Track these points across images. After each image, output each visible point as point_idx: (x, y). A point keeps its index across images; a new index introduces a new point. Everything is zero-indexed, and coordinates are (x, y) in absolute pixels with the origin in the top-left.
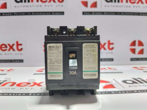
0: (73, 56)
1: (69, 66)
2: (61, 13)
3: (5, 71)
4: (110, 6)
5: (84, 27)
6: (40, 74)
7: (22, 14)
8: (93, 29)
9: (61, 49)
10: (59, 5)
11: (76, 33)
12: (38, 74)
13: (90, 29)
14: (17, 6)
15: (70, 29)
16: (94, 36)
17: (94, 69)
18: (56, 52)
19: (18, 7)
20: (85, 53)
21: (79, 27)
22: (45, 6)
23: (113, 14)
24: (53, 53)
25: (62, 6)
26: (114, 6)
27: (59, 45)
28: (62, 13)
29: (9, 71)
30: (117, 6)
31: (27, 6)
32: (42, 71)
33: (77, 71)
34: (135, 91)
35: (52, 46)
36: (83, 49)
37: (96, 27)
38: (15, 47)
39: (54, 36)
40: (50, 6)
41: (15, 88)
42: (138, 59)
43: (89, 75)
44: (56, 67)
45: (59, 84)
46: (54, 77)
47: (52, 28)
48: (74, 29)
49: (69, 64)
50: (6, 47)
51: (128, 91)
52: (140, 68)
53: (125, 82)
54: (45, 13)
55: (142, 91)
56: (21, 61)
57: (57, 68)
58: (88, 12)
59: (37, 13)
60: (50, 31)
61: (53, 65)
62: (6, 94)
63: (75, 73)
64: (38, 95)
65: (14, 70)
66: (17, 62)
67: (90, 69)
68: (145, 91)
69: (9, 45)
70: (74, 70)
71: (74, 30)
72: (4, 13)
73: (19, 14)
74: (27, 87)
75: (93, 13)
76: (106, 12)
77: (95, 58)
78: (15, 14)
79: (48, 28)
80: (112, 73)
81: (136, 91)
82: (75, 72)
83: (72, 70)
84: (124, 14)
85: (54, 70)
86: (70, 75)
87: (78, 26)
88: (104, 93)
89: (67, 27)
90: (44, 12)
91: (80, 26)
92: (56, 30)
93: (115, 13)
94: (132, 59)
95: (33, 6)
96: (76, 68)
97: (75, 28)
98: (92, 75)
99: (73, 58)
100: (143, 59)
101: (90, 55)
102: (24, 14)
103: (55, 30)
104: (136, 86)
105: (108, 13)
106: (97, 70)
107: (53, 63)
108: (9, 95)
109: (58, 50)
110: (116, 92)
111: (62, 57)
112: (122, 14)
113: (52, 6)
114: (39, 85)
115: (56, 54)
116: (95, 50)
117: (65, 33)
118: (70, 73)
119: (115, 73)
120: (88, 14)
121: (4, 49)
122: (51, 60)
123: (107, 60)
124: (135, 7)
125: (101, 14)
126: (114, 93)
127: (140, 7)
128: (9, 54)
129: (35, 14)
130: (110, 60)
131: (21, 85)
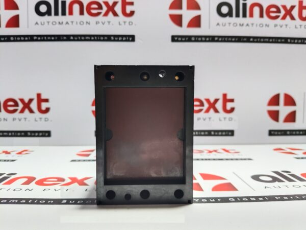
2: (128, 38)
3: (13, 154)
4: (228, 25)
6: (84, 161)
7: (49, 38)
10: (125, 22)
12: (79, 161)
14: (39, 22)
19: (43, 24)
22: (97, 23)
23: (234, 39)
25: (131, 23)
26: (235, 24)
28: (131, 38)
29: (20, 153)
30: (242, 25)
31: (60, 23)
34: (277, 198)
40: (106, 24)
41: (32, 190)
50: (16, 105)
51: (263, 197)
52: (289, 151)
53: (256, 178)
54: (96, 38)
55: (292, 198)
58: (182, 37)
59: (80, 38)
62: (14, 201)
64: (80, 204)
66: (38, 136)
68: (297, 197)
69: (22, 100)
72: (14, 36)
73: (43, 38)
74: (56, 187)
75: (193, 39)
76: (219, 37)
78: (35, 38)
80: (232, 159)
84: (255, 40)
90: (94, 36)
93: (237, 39)
94: (272, 133)
95: (72, 22)
100: (294, 133)
102: (53, 38)
104: (280, 187)
105: (223, 39)
108: (21, 202)
110: (239, 199)
112: (252, 40)
113: (111, 23)
114: (81, 183)
119: (237, 159)
120: (183, 39)
121: (11, 109)
123: (220, 133)
124: (279, 27)
125: (209, 41)
126: (234, 200)
127: (288, 27)
128: (21, 119)
129: (76, 38)
130: (227, 133)
131: (45, 183)
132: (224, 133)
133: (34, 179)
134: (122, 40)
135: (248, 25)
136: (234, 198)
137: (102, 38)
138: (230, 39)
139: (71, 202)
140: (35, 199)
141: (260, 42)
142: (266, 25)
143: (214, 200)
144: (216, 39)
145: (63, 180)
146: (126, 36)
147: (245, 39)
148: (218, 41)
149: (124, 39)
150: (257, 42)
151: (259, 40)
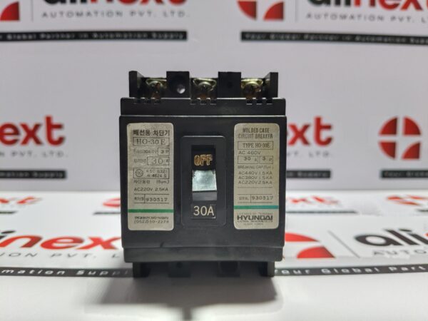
0: (205, 162)
1: (194, 190)
2: (177, 36)
3: (12, 203)
4: (323, 16)
5: (240, 74)
6: (113, 213)
7: (62, 36)
8: (268, 80)
9: (170, 139)
10: (173, 13)
11: (216, 93)
12: (106, 213)
13: (258, 82)
14: (48, 13)
15: (198, 81)
16: (270, 101)
17: (266, 201)
18: (154, 147)
19: (53, 16)
20: (240, 153)
21: (225, 73)
22: (132, 13)
23: (331, 38)
24: (146, 152)
25: (181, 14)
26: (334, 16)
27: (165, 129)
28: (181, 35)
29: (22, 202)
30: (344, 17)
31: (79, 14)
33: (216, 205)
34: (391, 269)
35: (141, 131)
36: (236, 139)
37: (274, 76)
38: (41, 134)
39: (149, 102)
40: (146, 15)
41: (36, 255)
42: (403, 174)
43: (251, 218)
44: (153, 192)
45: (161, 245)
46: (147, 222)
47: (145, 76)
48: (210, 80)
49: (193, 185)
50: (16, 132)
51: (372, 268)
52: (409, 200)
53: (362, 239)
54: (131, 35)
55: (413, 268)
56: (60, 174)
57: (156, 197)
58: (257, 34)
59: (107, 36)
60: (138, 84)
61: (145, 186)
62: (8, 271)
63: (209, 212)
64: (103, 276)
65: (39, 199)
66: (48, 177)
67: (255, 201)
68: (421, 268)
69: (25, 126)
70: (207, 204)
71: (211, 83)
72: (12, 34)
73: (53, 36)
74: (71, 251)
75: (272, 36)
76: (311, 34)
77: (270, 167)
78: (43, 36)
79: (133, 75)
80: (327, 212)
81: (395, 269)
82: (211, 208)
83: (201, 203)
84: (363, 39)
85: (149, 202)
86: (196, 219)
87: (221, 71)
88: (299, 272)
89: (187, 73)
90: (127, 32)
91: (227, 71)
92: (157, 82)
93: (337, 38)
94: (386, 174)
95: (96, 13)
96: (214, 197)
97: (213, 79)
98: (262, 218)
99: (204, 168)
100: (417, 174)
101: (256, 160)
102: (68, 36)
103: (154, 84)
104: (396, 253)
105: (316, 37)
106: (277, 204)
107: (144, 182)
108: (19, 272)
109: (160, 141)
110: (336, 271)
111: (172, 163)
112: (358, 38)
113: (152, 14)
114: (107, 245)
115: (154, 155)
116: (271, 144)
117: (182, 91)
118: (197, 213)
119: (334, 212)
120: (259, 37)
121: (9, 138)
122: (139, 171)
124: (397, 20)
125: (296, 40)
126: (329, 272)
127: (411, 20)
128: (24, 153)
129: (102, 36)
130: (320, 174)
131: (55, 245)
132: (316, 175)
133: (39, 239)
135: (352, 17)
136: (330, 269)
137: (139, 36)
138: (326, 38)
139: (90, 273)
140: (38, 269)
142: (379, 17)
144: (307, 37)
146: (173, 32)
147: (348, 38)
148: (308, 40)
149: (172, 36)
151: (367, 39)
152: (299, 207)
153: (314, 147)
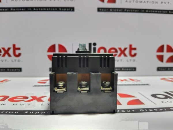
2: (70, 9)
6: (42, 86)
12: (39, 86)
19: (16, 0)
23: (136, 11)
26: (137, 1)
28: (72, 9)
30: (141, 2)
32: (45, 83)
34: (171, 109)
40: (56, 0)
41: (5, 104)
42: (166, 69)
54: (50, 9)
58: (104, 9)
59: (40, 9)
64: (37, 114)
75: (111, 10)
76: (127, 9)
78: (11, 9)
80: (136, 85)
84: (149, 11)
90: (48, 8)
93: (138, 11)
94: (159, 69)
100: (172, 69)
102: (23, 10)
105: (130, 10)
110: (146, 110)
112: (147, 11)
119: (139, 85)
120: (105, 10)
123: (127, 69)
124: (164, 3)
125: (121, 11)
126: (143, 111)
127: (169, 3)
128: (3, 60)
129: (37, 9)
130: (131, 69)
131: (15, 100)
132: (130, 69)
133: (8, 97)
134: (66, 11)
135: (145, 2)
136: (143, 109)
137: (54, 9)
138: (134, 11)
139: (30, 113)
140: (6, 111)
141: (152, 13)
142: (156, 2)
143: (130, 111)
144: (125, 10)
145: (27, 98)
146: (68, 8)
147: (143, 11)
148: (126, 12)
149: (68, 9)
150: (151, 12)
151: (151, 11)
152: (124, 83)
153: (129, 57)
